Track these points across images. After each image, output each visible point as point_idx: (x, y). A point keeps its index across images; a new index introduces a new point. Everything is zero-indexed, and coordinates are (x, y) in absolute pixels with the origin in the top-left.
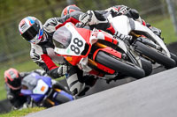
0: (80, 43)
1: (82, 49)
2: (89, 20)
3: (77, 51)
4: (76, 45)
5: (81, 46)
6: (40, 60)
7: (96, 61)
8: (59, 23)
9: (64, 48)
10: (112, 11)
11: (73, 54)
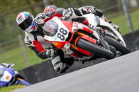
0: (65, 32)
1: (66, 36)
2: (71, 15)
3: (62, 38)
4: (62, 34)
5: (65, 34)
6: (32, 45)
7: (77, 45)
8: (47, 17)
9: (52, 35)
10: (82, 10)
11: (59, 40)
